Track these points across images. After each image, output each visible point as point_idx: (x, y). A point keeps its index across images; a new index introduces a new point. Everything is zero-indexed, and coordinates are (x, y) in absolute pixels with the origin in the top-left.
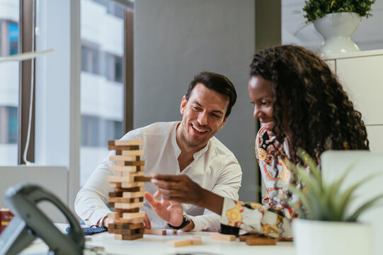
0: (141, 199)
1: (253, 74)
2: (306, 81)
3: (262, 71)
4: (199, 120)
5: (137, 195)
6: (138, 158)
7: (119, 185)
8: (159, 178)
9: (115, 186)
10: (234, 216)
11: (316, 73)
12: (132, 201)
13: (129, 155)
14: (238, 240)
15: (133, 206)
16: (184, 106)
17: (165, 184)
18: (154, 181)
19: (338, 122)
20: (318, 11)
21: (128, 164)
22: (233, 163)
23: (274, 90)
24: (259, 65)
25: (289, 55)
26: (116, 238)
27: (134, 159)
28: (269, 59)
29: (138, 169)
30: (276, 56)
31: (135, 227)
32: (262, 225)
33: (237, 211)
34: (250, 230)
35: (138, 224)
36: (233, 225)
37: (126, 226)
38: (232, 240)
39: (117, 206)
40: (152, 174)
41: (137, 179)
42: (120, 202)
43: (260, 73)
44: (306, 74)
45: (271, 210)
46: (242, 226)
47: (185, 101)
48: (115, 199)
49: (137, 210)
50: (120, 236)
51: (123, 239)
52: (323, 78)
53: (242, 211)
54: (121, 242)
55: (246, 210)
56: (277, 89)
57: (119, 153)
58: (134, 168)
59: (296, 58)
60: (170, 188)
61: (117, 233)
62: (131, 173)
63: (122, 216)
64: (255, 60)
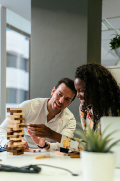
0: (23, 136)
1: (76, 77)
2: (99, 81)
3: (80, 76)
4: (60, 101)
5: (21, 134)
6: (21, 116)
7: (12, 129)
8: (31, 126)
9: (10, 129)
10: (66, 144)
11: (105, 77)
12: (18, 137)
13: (16, 115)
14: (67, 155)
15: (19, 139)
16: (53, 92)
17: (33, 128)
18: (28, 127)
19: (114, 101)
20: (117, 44)
21: (16, 119)
22: (72, 119)
23: (85, 85)
24: (79, 73)
25: (92, 69)
26: (10, 154)
27: (19, 117)
28: (83, 70)
29: (21, 122)
30: (87, 69)
31: (19, 149)
32: (79, 148)
33: (68, 141)
34: (73, 150)
35: (21, 148)
36: (65, 148)
37: (15, 148)
38: (65, 155)
39: (11, 139)
40: (28, 124)
41: (20, 126)
42: (12, 137)
43: (79, 77)
44: (99, 78)
45: (83, 141)
46: (69, 149)
47: (54, 89)
48: (10, 136)
49: (20, 141)
50: (12, 153)
51: (14, 155)
52: (108, 80)
53: (70, 141)
54: (12, 156)
55: (72, 141)
56: (86, 84)
57: (12, 114)
58: (19, 121)
59: (95, 70)
60: (35, 130)
61: (11, 152)
62: (17, 124)
63: (13, 144)
64: (77, 70)
